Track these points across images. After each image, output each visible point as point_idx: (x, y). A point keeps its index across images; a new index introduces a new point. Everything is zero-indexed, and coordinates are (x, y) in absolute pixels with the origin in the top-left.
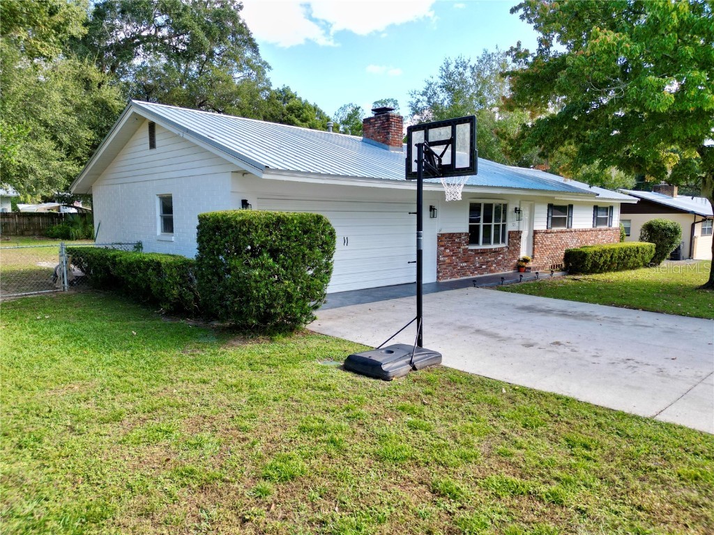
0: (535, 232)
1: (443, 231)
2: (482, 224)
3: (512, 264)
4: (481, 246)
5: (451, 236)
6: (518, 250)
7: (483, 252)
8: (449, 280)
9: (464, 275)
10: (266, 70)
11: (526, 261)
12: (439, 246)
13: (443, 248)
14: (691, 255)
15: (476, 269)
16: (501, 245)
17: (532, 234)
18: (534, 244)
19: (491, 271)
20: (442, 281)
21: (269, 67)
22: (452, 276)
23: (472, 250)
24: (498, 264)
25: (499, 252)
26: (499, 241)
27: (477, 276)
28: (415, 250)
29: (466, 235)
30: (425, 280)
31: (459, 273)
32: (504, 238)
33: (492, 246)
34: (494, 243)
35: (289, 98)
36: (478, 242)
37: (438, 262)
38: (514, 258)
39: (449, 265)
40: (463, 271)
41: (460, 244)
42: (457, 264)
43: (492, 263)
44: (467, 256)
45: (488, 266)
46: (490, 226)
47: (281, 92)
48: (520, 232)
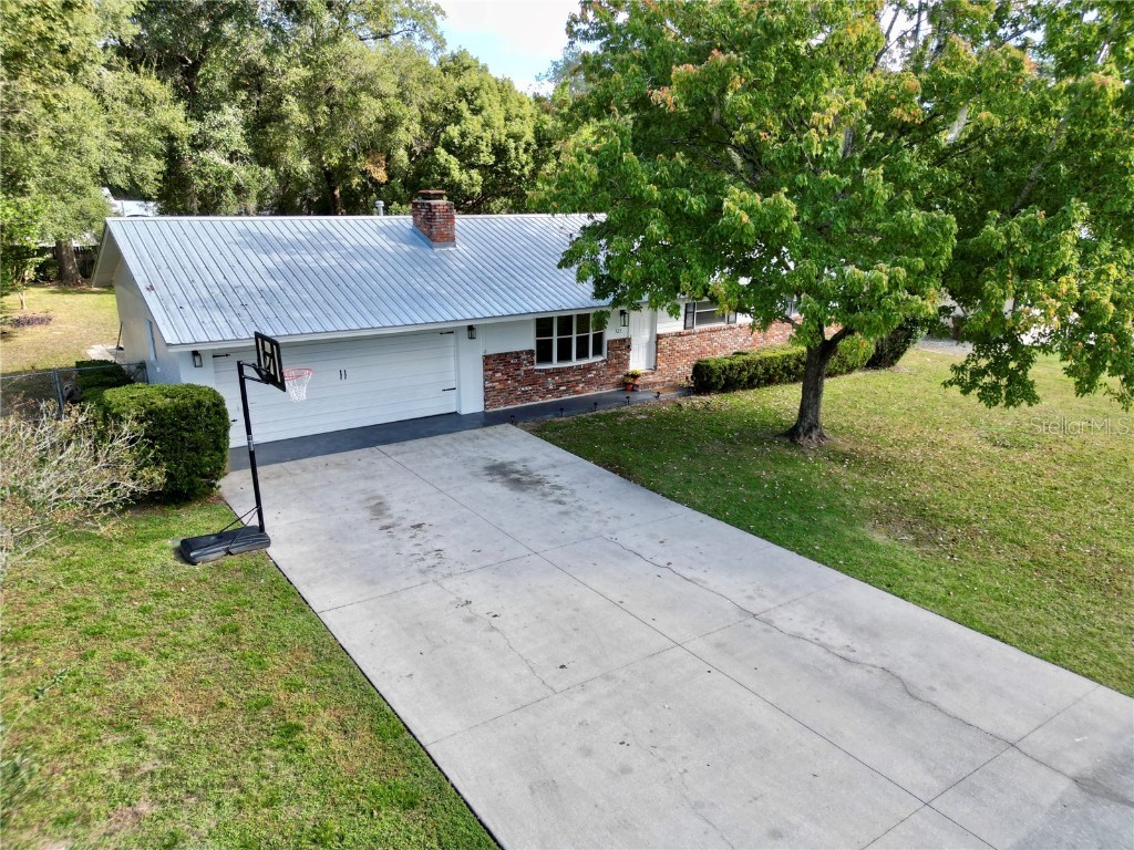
0: (659, 337)
1: (489, 353)
2: (555, 338)
3: (613, 380)
4: (555, 364)
5: (503, 357)
6: (625, 363)
7: (559, 372)
8: (502, 408)
9: (529, 400)
11: (635, 376)
12: (485, 370)
13: (490, 373)
15: (549, 392)
16: (599, 359)
17: (654, 339)
18: (657, 352)
19: (575, 392)
20: (491, 410)
22: (506, 403)
23: (540, 371)
24: (589, 383)
25: (589, 368)
26: (586, 356)
27: (550, 399)
28: (452, 375)
29: (530, 352)
30: (465, 411)
31: (518, 398)
32: (598, 351)
33: (574, 362)
34: (578, 357)
35: (465, 69)
36: (550, 360)
37: (485, 388)
38: (618, 372)
39: (501, 391)
40: (527, 396)
41: (519, 365)
42: (516, 389)
43: (578, 382)
44: (533, 379)
45: (571, 386)
46: (571, 339)
47: (454, 58)
48: (629, 339)
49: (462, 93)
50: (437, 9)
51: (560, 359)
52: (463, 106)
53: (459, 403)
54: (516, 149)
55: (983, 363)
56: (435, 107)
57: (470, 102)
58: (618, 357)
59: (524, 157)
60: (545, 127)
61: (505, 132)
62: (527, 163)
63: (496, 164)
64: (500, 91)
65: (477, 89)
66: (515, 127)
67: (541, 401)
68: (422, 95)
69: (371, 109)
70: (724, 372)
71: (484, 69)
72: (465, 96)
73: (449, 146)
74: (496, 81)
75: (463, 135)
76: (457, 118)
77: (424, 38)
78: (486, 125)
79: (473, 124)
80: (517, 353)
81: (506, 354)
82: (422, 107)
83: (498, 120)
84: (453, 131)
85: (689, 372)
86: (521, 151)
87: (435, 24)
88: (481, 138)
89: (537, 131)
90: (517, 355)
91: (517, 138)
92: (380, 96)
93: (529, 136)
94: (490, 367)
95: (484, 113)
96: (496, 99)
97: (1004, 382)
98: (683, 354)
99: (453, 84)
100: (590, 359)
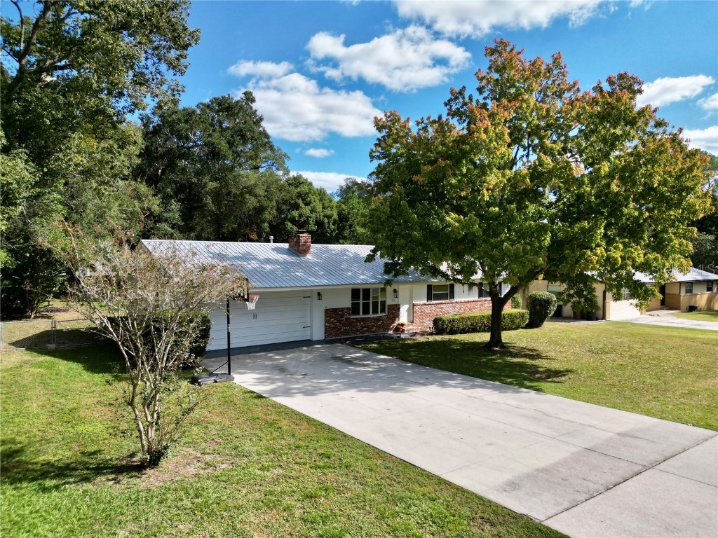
0: (414, 305)
1: (328, 308)
2: (361, 302)
3: (391, 327)
4: (361, 316)
5: (335, 311)
6: (397, 318)
7: (363, 320)
8: (333, 338)
9: (347, 334)
10: (286, 160)
11: (402, 325)
12: (326, 317)
13: (328, 318)
14: (604, 318)
15: (358, 330)
16: (384, 314)
17: (412, 306)
18: (413, 313)
20: (328, 339)
21: (289, 158)
22: (336, 335)
23: (353, 319)
24: (379, 327)
25: (379, 319)
26: (377, 313)
27: (359, 335)
28: (308, 320)
29: (348, 309)
30: (315, 339)
31: (342, 333)
32: (383, 311)
33: (371, 315)
34: (373, 313)
35: (300, 184)
36: (359, 314)
37: (325, 326)
38: (393, 323)
39: (333, 328)
40: (346, 332)
41: (342, 315)
42: (341, 328)
43: (372, 326)
44: (350, 323)
45: (369, 329)
46: (369, 303)
47: (295, 179)
48: (399, 305)
49: (299, 195)
50: (285, 155)
51: (364, 313)
52: (300, 201)
53: (312, 335)
54: (329, 223)
55: (572, 292)
56: (285, 202)
57: (303, 200)
58: (393, 314)
59: (332, 227)
60: (343, 212)
61: (322, 214)
62: (334, 230)
63: (317, 230)
64: (319, 195)
65: (307, 194)
66: (328, 212)
67: (354, 336)
68: (277, 196)
69: (252, 202)
70: (450, 322)
71: (311, 184)
72: (301, 196)
73: (293, 221)
74: (317, 190)
75: (300, 216)
76: (297, 207)
77: (278, 169)
78: (313, 211)
79: (306, 210)
80: (342, 308)
81: (336, 309)
82: (277, 202)
83: (319, 207)
84: (295, 213)
85: (432, 325)
86: (331, 224)
87: (284, 163)
88: (310, 217)
89: (339, 214)
90: (342, 309)
91: (329, 217)
92: (255, 196)
93: (336, 216)
94: (328, 315)
95: (311, 205)
96: (317, 198)
97: (583, 300)
98: (427, 315)
99: (295, 191)
100: (380, 314)
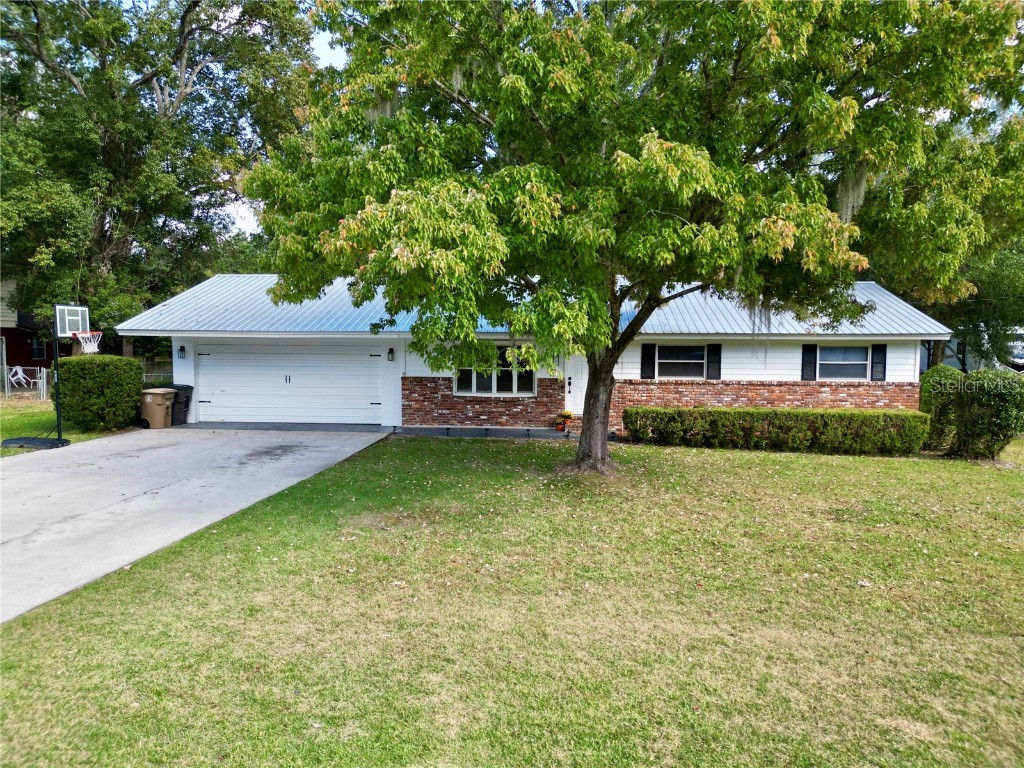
1: (408, 375)
2: (473, 369)
3: (543, 419)
4: (474, 393)
5: (420, 381)
6: (560, 403)
7: (479, 400)
8: (417, 426)
9: (447, 423)
11: (567, 417)
12: (403, 390)
13: (408, 392)
15: (468, 418)
16: (528, 395)
19: (498, 423)
20: (406, 426)
22: (423, 422)
23: (458, 397)
24: (515, 417)
25: (514, 402)
26: (510, 390)
27: (469, 426)
28: (379, 391)
29: (450, 380)
31: (434, 420)
32: (525, 388)
33: (495, 394)
34: (500, 390)
36: (469, 388)
37: (403, 405)
38: (550, 412)
39: (418, 410)
40: (444, 419)
41: (435, 390)
42: (432, 411)
43: (501, 414)
44: (449, 402)
45: (493, 418)
48: (564, 381)
53: (382, 417)
58: (549, 396)
67: (459, 426)
81: (423, 378)
90: (434, 380)
94: (406, 387)
100: (515, 394)
